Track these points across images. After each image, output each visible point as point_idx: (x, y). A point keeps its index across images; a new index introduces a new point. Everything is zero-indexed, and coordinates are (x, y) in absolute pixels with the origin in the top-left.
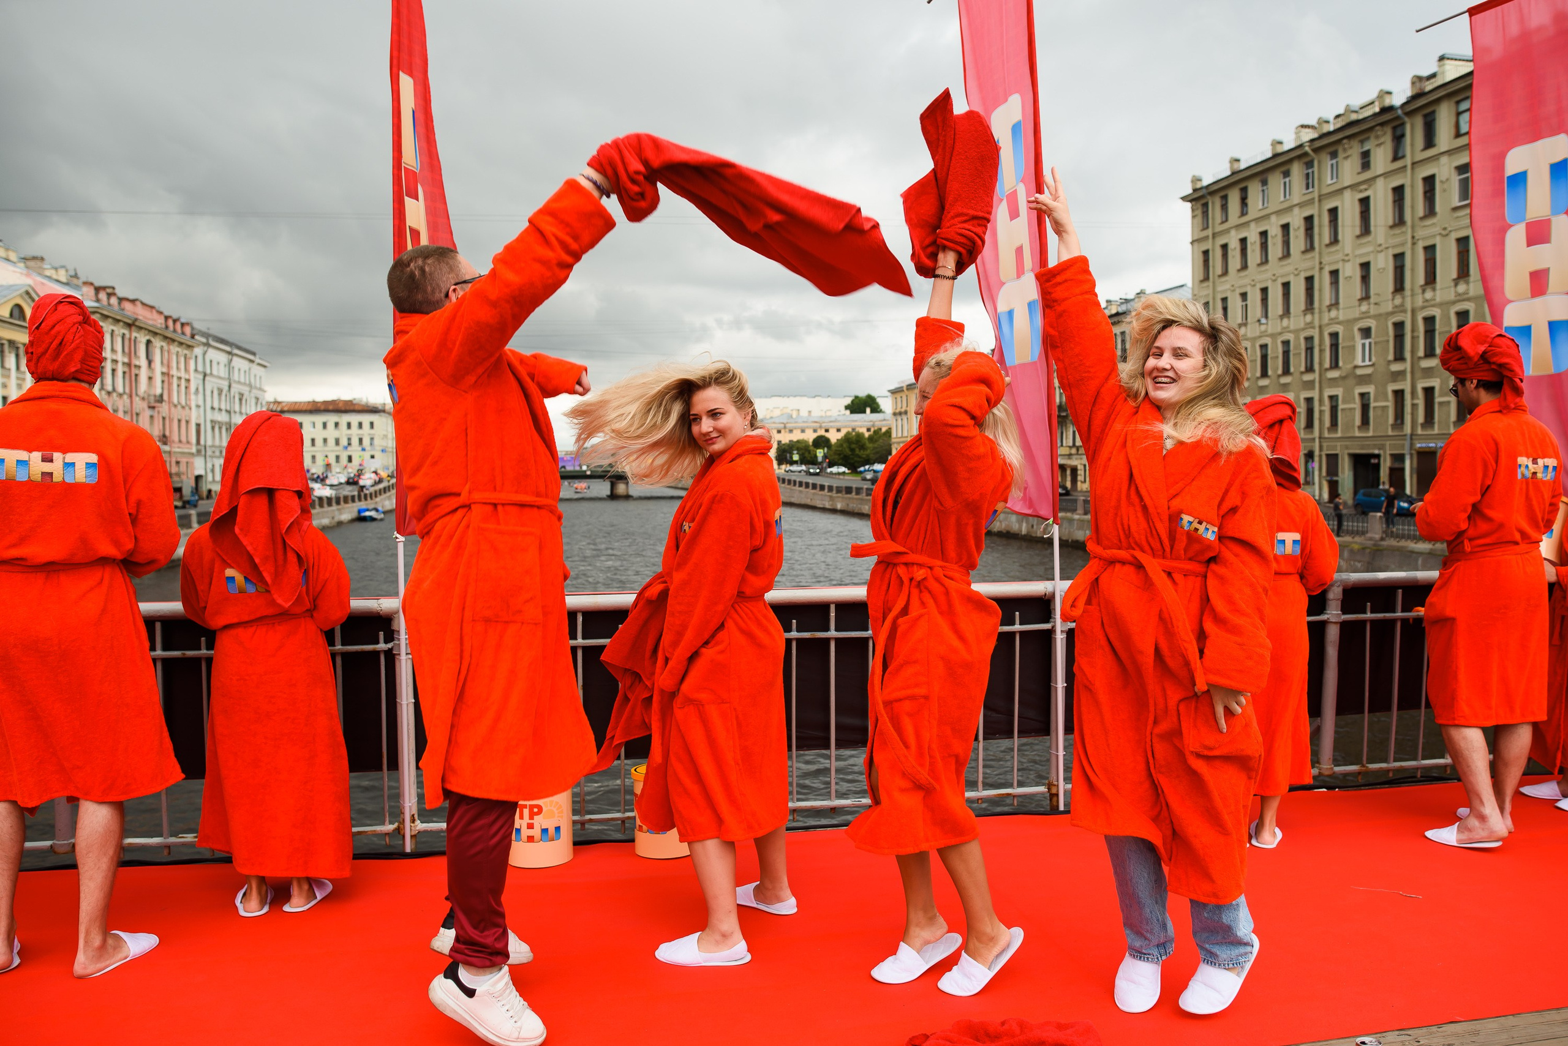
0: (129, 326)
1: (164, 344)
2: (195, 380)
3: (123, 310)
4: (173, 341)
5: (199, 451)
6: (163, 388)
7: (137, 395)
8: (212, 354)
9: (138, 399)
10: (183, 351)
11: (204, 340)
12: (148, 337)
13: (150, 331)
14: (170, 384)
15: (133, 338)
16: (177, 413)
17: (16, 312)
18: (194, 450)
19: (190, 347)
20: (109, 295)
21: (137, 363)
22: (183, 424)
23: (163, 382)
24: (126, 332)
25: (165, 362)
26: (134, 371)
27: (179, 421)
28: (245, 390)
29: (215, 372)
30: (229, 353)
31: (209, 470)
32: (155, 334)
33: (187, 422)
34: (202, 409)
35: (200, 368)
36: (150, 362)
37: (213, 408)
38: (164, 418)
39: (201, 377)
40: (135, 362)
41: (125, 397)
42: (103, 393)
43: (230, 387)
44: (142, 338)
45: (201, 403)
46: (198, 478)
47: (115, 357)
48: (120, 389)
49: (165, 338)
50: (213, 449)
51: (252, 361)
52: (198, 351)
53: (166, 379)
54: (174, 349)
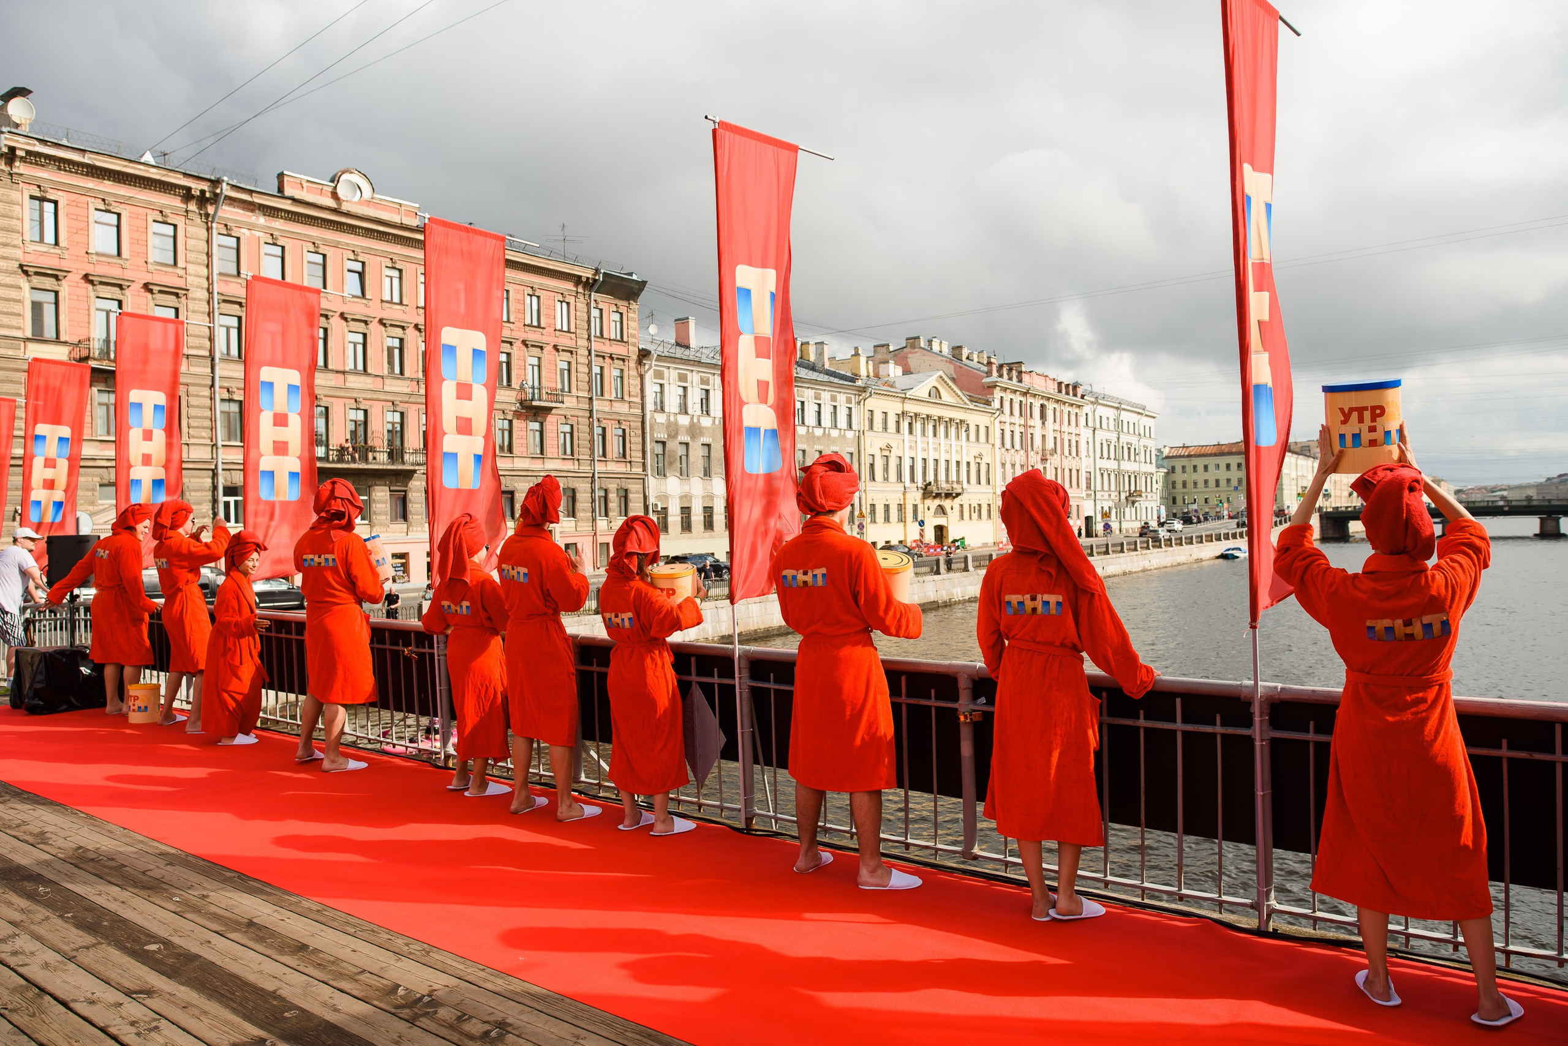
0: (1025, 394)
1: (1056, 406)
2: (1086, 434)
3: (1020, 381)
4: (1065, 403)
5: (1088, 495)
6: (1055, 443)
7: (1032, 449)
8: (1101, 411)
9: (1032, 453)
10: (1074, 410)
11: (1093, 400)
12: (1041, 402)
13: (1043, 397)
14: (1062, 440)
15: (1029, 404)
16: (1068, 463)
17: (934, 391)
18: (1084, 495)
19: (1079, 406)
20: (1010, 370)
21: (1032, 424)
22: (1074, 473)
23: (1055, 438)
24: (1022, 399)
25: (1058, 420)
26: (1030, 431)
27: (1070, 470)
28: (1133, 440)
29: (1104, 426)
30: (1117, 408)
31: (1098, 512)
32: (1048, 399)
33: (1078, 471)
34: (1092, 458)
35: (1090, 424)
36: (1043, 423)
37: (1102, 457)
38: (1056, 469)
39: (1091, 432)
40: (1030, 422)
41: (1022, 452)
42: (1003, 450)
43: (1118, 439)
44: (1037, 403)
45: (1091, 453)
46: (1088, 519)
47: (1013, 421)
48: (1017, 446)
49: (1057, 401)
50: (1102, 493)
51: (1139, 413)
52: (1087, 409)
53: (1058, 435)
54: (1066, 409)
